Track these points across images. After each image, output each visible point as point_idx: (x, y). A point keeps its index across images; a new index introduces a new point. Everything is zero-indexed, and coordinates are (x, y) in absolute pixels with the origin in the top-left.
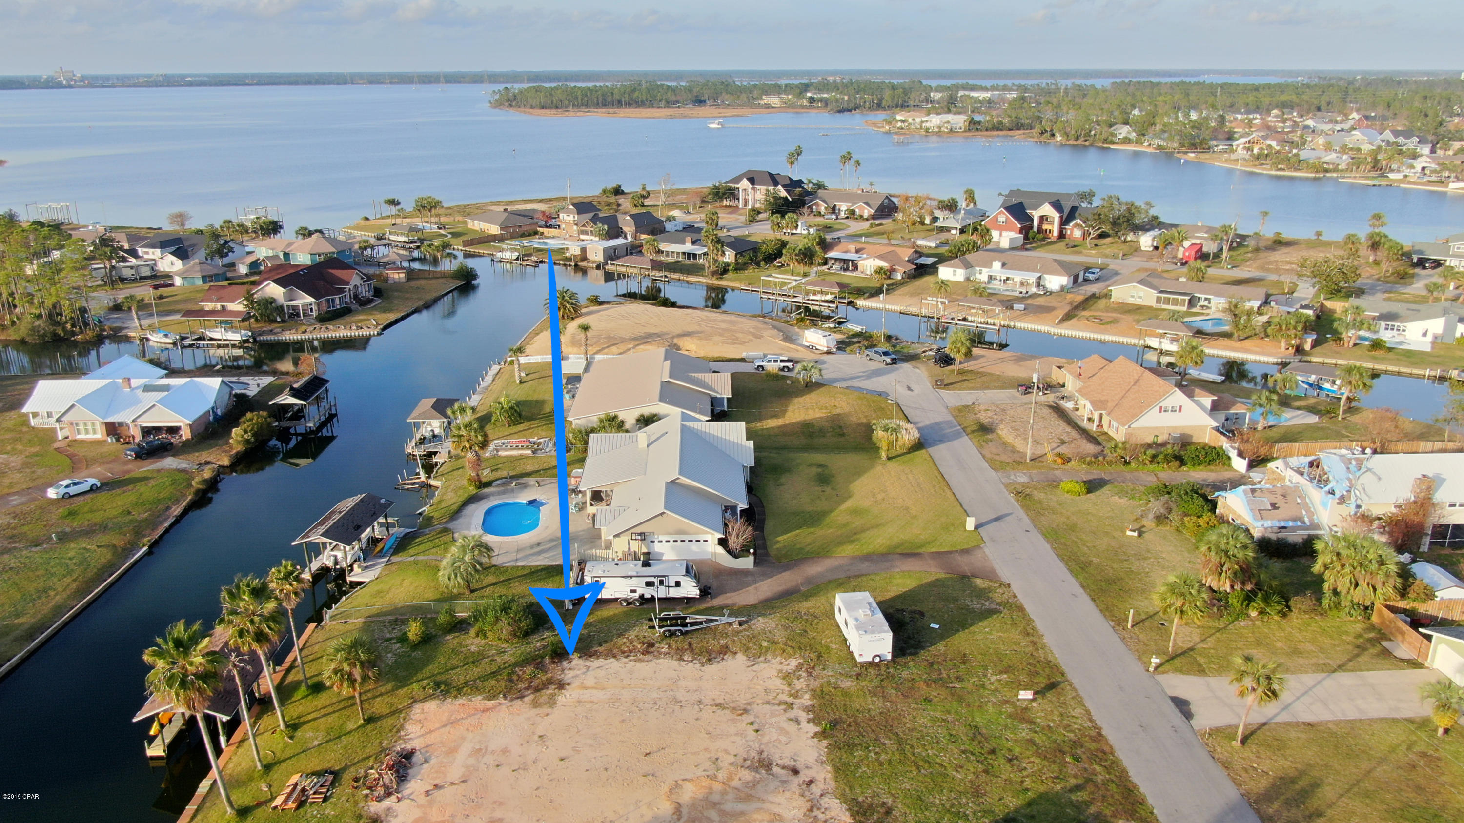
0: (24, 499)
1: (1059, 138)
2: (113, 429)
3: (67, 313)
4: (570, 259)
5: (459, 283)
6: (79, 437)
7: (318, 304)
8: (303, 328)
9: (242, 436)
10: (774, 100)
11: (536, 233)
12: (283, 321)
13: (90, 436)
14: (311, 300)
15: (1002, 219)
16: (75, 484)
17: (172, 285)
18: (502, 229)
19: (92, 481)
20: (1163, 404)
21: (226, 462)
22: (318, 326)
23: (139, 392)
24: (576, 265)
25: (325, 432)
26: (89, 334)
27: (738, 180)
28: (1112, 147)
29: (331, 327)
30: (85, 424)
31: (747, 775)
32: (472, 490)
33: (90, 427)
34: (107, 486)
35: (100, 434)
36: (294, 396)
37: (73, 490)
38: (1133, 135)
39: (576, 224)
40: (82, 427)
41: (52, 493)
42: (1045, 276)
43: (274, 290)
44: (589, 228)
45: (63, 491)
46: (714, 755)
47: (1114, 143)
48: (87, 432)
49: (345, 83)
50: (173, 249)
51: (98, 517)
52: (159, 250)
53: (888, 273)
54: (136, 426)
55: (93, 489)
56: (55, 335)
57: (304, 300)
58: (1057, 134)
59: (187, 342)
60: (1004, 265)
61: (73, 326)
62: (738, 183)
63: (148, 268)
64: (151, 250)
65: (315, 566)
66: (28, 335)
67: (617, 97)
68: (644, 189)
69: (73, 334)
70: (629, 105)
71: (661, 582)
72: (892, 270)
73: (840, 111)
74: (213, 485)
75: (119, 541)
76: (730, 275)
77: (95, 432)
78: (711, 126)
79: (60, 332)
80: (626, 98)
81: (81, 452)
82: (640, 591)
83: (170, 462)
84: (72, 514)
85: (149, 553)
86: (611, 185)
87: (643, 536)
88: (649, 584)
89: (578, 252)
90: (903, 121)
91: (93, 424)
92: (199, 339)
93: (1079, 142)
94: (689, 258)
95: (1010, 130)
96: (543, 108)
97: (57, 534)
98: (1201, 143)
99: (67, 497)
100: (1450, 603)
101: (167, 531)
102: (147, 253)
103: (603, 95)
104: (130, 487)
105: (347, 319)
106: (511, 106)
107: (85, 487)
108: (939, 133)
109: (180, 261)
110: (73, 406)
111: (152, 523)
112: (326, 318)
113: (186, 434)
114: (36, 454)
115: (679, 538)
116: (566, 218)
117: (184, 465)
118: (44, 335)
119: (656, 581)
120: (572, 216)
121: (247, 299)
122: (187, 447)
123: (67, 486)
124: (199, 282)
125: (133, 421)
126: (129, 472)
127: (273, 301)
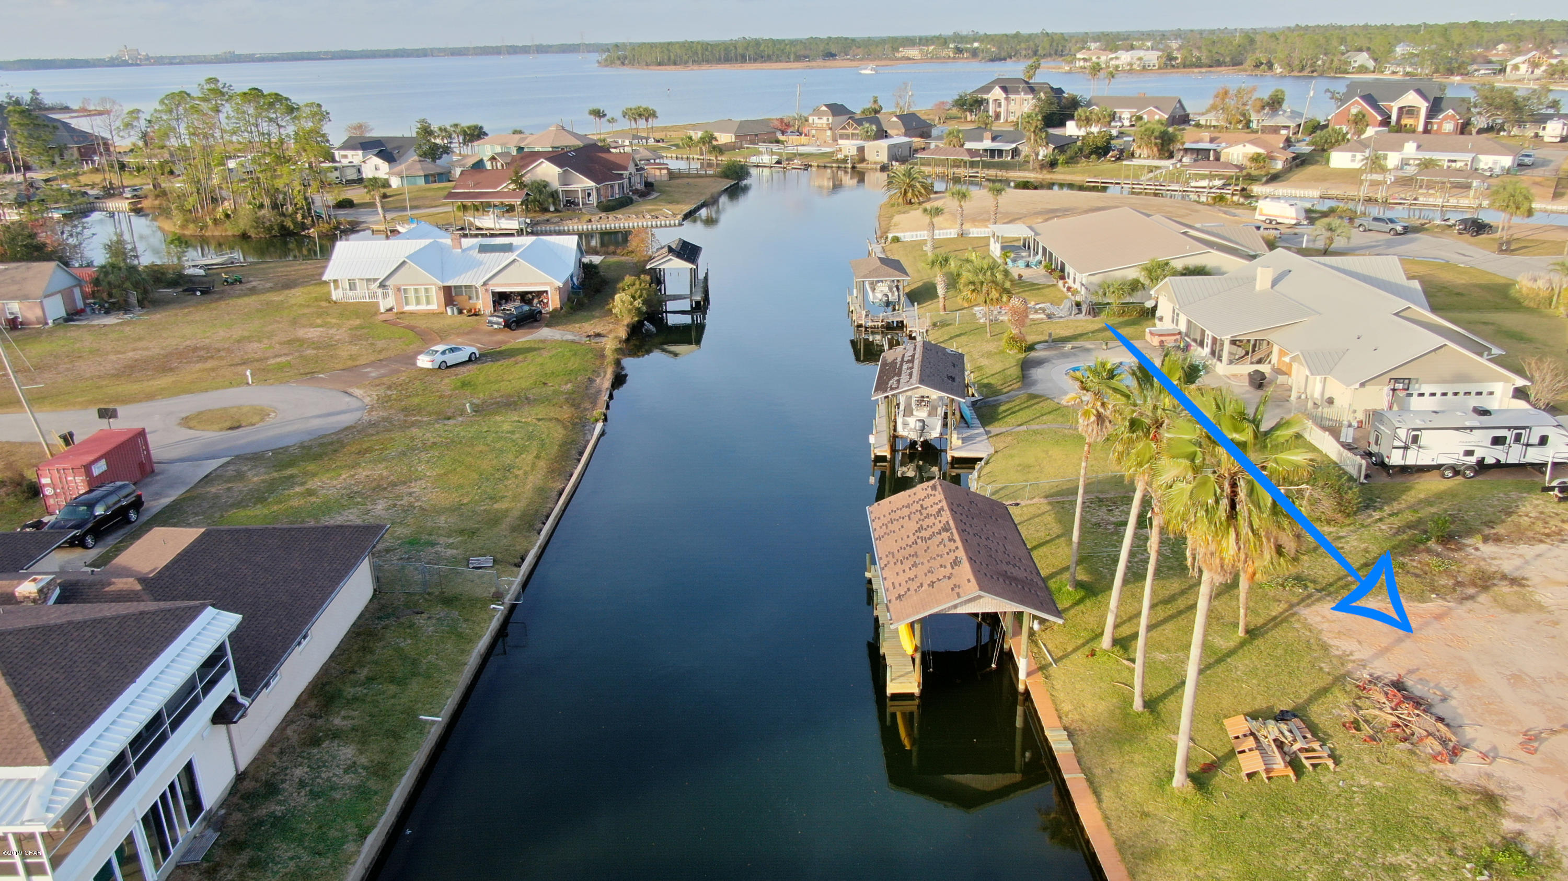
0: (383, 371)
1: (1278, 69)
4: (845, 161)
5: (728, 183)
6: (407, 308)
7: (598, 190)
8: (587, 217)
9: (631, 304)
10: (913, 53)
11: (778, 141)
12: (557, 211)
13: (423, 307)
14: (591, 184)
16: (452, 350)
17: (389, 187)
18: (736, 137)
19: (468, 349)
21: (623, 334)
22: (603, 215)
23: (475, 253)
24: (853, 168)
27: (988, 89)
28: (1347, 76)
29: (620, 216)
30: (416, 291)
32: (1017, 353)
33: (422, 294)
34: (489, 355)
35: (435, 303)
36: (679, 257)
37: (451, 359)
38: (1371, 64)
39: (831, 129)
40: (412, 295)
41: (424, 362)
42: (1480, 157)
43: (548, 172)
44: (850, 131)
45: (439, 358)
47: (1348, 73)
48: (418, 303)
49: (425, 56)
50: (376, 151)
51: (507, 387)
52: (360, 152)
53: (1266, 160)
54: (487, 290)
55: (475, 358)
56: (283, 227)
57: (582, 183)
58: (1276, 66)
60: (1419, 147)
62: (987, 92)
63: (354, 170)
64: (349, 153)
66: (252, 227)
67: (740, 51)
68: (875, 102)
69: (304, 227)
70: (755, 60)
71: (1518, 438)
72: (1271, 157)
73: (992, 61)
75: (561, 414)
76: (1059, 169)
77: (428, 303)
79: (289, 224)
80: (751, 52)
81: (422, 324)
82: (1479, 454)
83: (549, 333)
84: (466, 384)
88: (1497, 441)
89: (854, 152)
90: (1085, 60)
91: (427, 290)
92: (464, 229)
93: (1305, 73)
94: (992, 156)
95: (1210, 66)
96: (660, 64)
97: (472, 404)
98: (1459, 68)
99: (444, 367)
102: (345, 156)
103: (726, 49)
104: (520, 358)
105: (631, 209)
106: (623, 64)
107: (463, 356)
108: (1131, 71)
109: (386, 165)
110: (404, 263)
112: (611, 205)
113: (553, 302)
114: (361, 327)
115: (1462, 388)
116: (817, 120)
117: (570, 337)
118: (270, 229)
119: (1509, 435)
120: (825, 119)
121: (514, 182)
122: (555, 319)
123: (444, 353)
124: (422, 182)
125: (485, 284)
126: (505, 343)
127: (546, 185)
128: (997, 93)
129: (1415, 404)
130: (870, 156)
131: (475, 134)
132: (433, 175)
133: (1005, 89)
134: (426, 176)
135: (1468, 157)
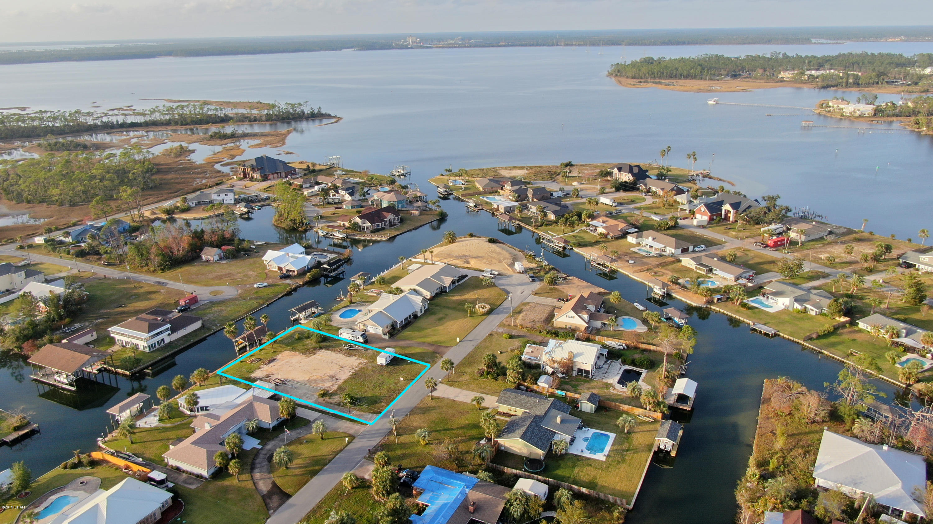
0: (249, 286)
1: (924, 128)
2: (280, 269)
3: (297, 221)
5: (440, 219)
6: (271, 270)
7: (372, 226)
8: (365, 235)
9: (309, 276)
11: (497, 192)
12: (360, 231)
13: (274, 270)
14: (370, 224)
15: (703, 209)
17: (341, 208)
18: (484, 187)
19: (266, 284)
20: (568, 314)
21: (301, 283)
22: (370, 234)
25: (341, 276)
26: (304, 228)
27: (615, 167)
29: (374, 235)
32: (349, 304)
34: (269, 286)
35: (276, 270)
36: (328, 265)
37: (260, 286)
41: (255, 286)
42: (667, 247)
43: (358, 220)
44: (512, 194)
46: (325, 373)
48: (274, 268)
50: (351, 191)
51: (261, 294)
52: (346, 191)
54: (285, 269)
55: (265, 286)
56: (293, 227)
57: (368, 224)
59: (327, 236)
61: (299, 225)
65: (294, 318)
69: (299, 228)
72: (608, 234)
74: (295, 290)
75: (261, 301)
81: (269, 275)
83: (288, 281)
84: (257, 292)
85: (268, 306)
87: (364, 325)
89: (496, 207)
92: (331, 235)
97: (251, 297)
99: (258, 287)
101: (275, 301)
104: (273, 287)
105: (381, 232)
107: (263, 285)
111: (272, 298)
112: (374, 231)
113: (296, 273)
115: (374, 327)
117: (290, 283)
118: (290, 228)
119: (354, 336)
121: (349, 222)
122: (296, 277)
123: (260, 284)
124: (350, 208)
125: (285, 267)
126: (277, 282)
127: (358, 223)
128: (615, 171)
129: (369, 329)
130: (500, 209)
134: (352, 206)
135: (659, 248)
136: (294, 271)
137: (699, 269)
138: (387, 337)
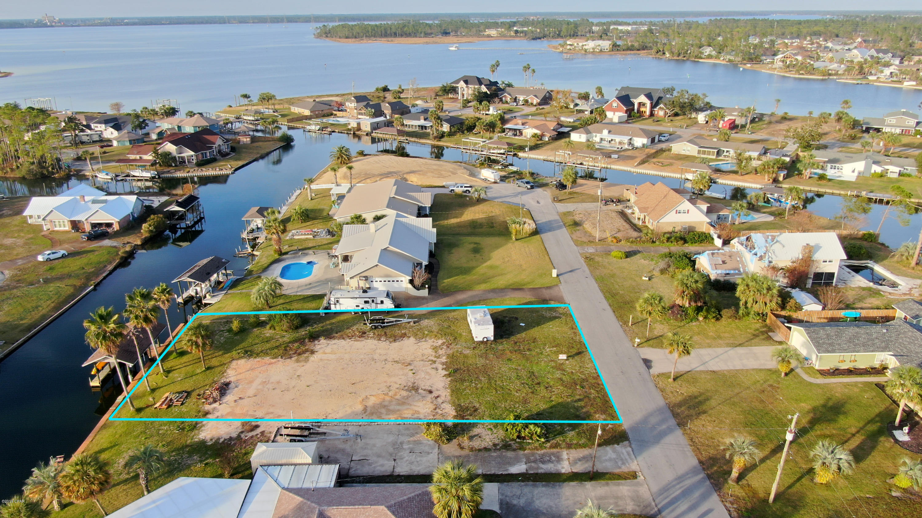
0: (25, 262)
1: (668, 55)
2: (76, 225)
3: (49, 161)
4: (350, 130)
5: (283, 144)
6: (56, 229)
7: (197, 156)
8: (188, 170)
9: (148, 228)
10: (493, 32)
11: (332, 114)
12: (176, 166)
13: (62, 229)
14: (192, 153)
15: (615, 105)
16: (53, 253)
17: (111, 146)
18: (311, 112)
19: (63, 252)
20: (678, 209)
21: (139, 243)
22: (196, 169)
23: (90, 204)
24: (354, 133)
26: (62, 173)
27: (457, 82)
28: (700, 60)
29: (204, 169)
30: (59, 222)
31: (404, 393)
32: (276, 256)
33: (62, 223)
34: (71, 254)
35: (67, 227)
36: (178, 206)
37: (52, 257)
38: (714, 53)
39: (356, 109)
40: (57, 223)
41: (40, 258)
42: (634, 138)
43: (170, 148)
44: (363, 111)
45: (46, 257)
46: (388, 384)
47: (702, 58)
48: (60, 226)
49: (225, 23)
50: (112, 124)
51: (66, 271)
52: (103, 125)
53: (541, 137)
54: (88, 222)
55: (63, 256)
56: (42, 174)
57: (188, 153)
58: (667, 53)
59: (119, 178)
60: (609, 132)
61: (53, 169)
62: (458, 83)
63: (97, 136)
64: (99, 125)
65: (185, 295)
66: (27, 174)
67: (394, 30)
68: (400, 87)
69: (53, 173)
70: (402, 36)
71: (373, 301)
72: (542, 135)
73: (534, 39)
74: (131, 255)
75: (78, 283)
76: (445, 139)
77: (65, 226)
78: (451, 49)
79: (45, 172)
80: (399, 31)
81: (57, 237)
82: (361, 306)
83: (107, 242)
84: (51, 269)
85: (95, 289)
86: (382, 85)
87: (366, 278)
88: (366, 302)
89: (355, 126)
90: (570, 45)
91: (64, 222)
92: (127, 176)
93: (680, 58)
94: (422, 129)
95: (638, 50)
96: (347, 38)
97: (43, 279)
98: (756, 58)
99: (49, 260)
100: (810, 313)
101: (105, 278)
102: (97, 127)
103: (385, 29)
104: (84, 255)
105: (214, 164)
106: (327, 36)
107: (59, 255)
108: (593, 53)
109: (116, 132)
110: (52, 211)
111: (96, 274)
112: (201, 164)
113: (116, 227)
114: (32, 238)
115: (387, 279)
116: (350, 105)
117: (115, 244)
118: (35, 175)
119: (370, 300)
120: (353, 104)
121: (154, 153)
123: (49, 254)
124: (128, 144)
125: (86, 220)
126: (84, 247)
127: (170, 154)
128: (462, 84)
129: (375, 285)
130: (363, 127)
131: (172, 112)
132: (134, 140)
133: (466, 82)
134: (130, 141)
135: (626, 139)
136: (109, 225)
137: (704, 153)
138: (424, 293)
